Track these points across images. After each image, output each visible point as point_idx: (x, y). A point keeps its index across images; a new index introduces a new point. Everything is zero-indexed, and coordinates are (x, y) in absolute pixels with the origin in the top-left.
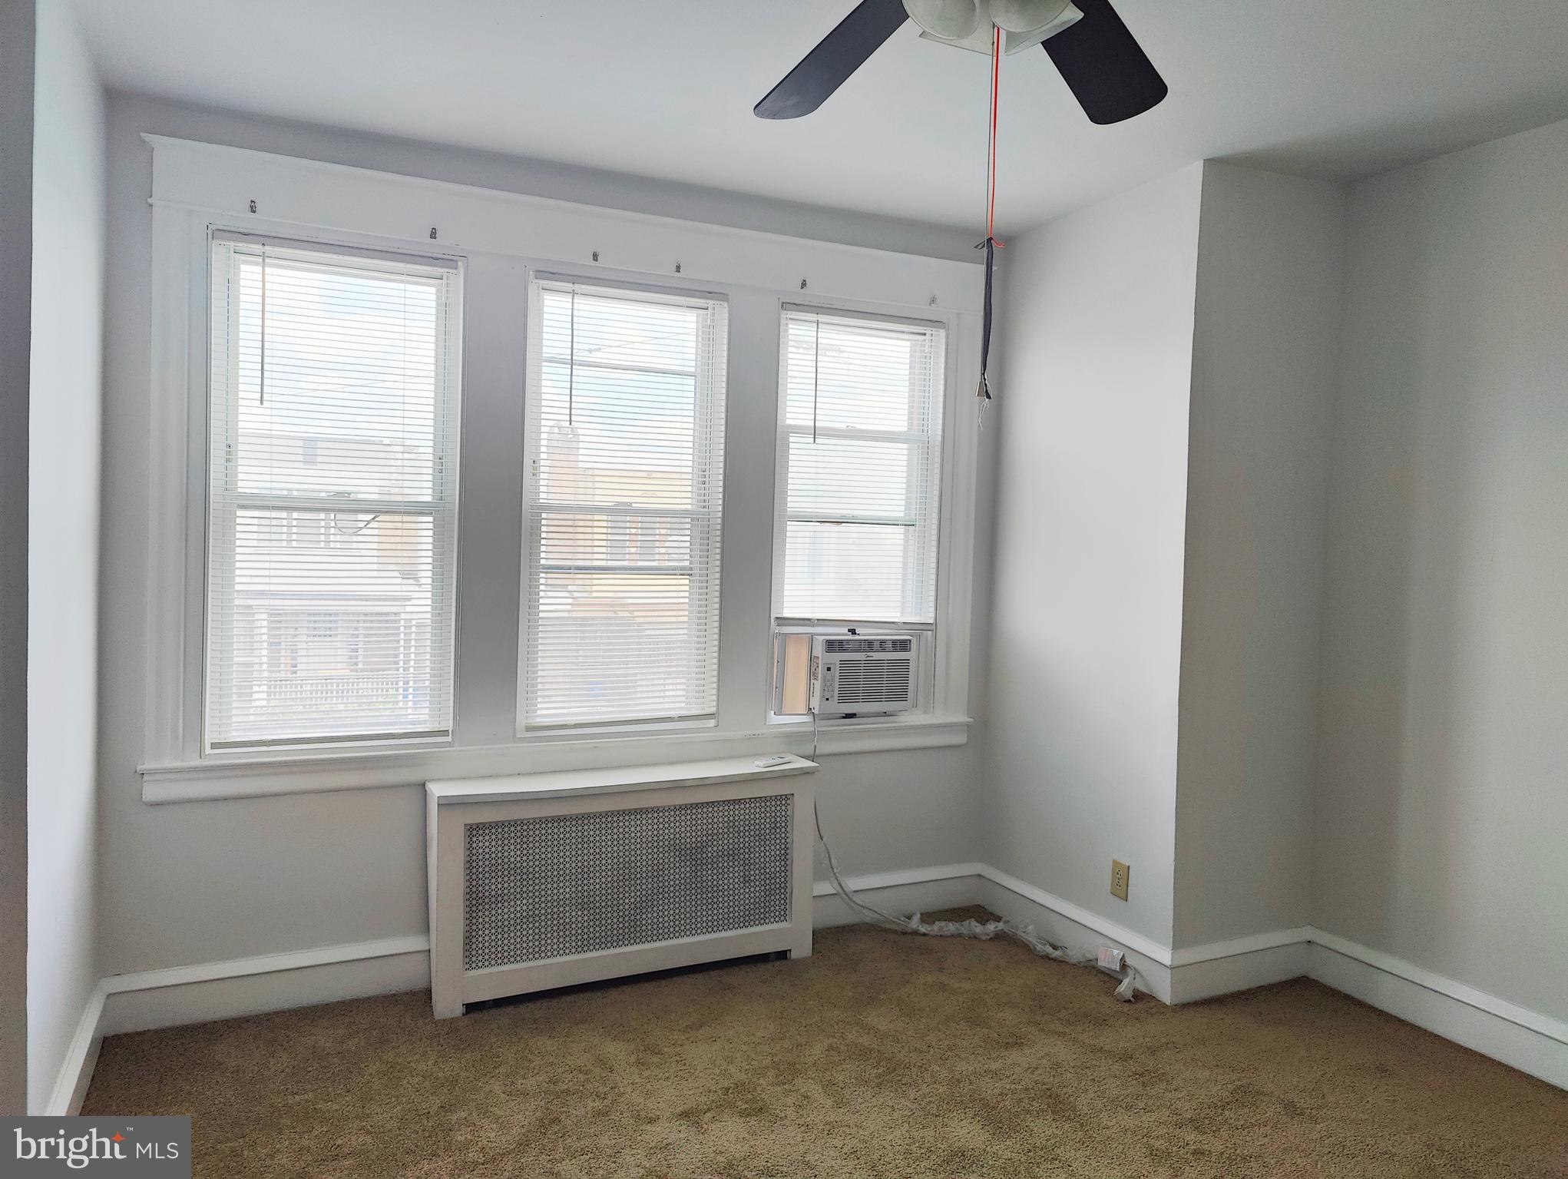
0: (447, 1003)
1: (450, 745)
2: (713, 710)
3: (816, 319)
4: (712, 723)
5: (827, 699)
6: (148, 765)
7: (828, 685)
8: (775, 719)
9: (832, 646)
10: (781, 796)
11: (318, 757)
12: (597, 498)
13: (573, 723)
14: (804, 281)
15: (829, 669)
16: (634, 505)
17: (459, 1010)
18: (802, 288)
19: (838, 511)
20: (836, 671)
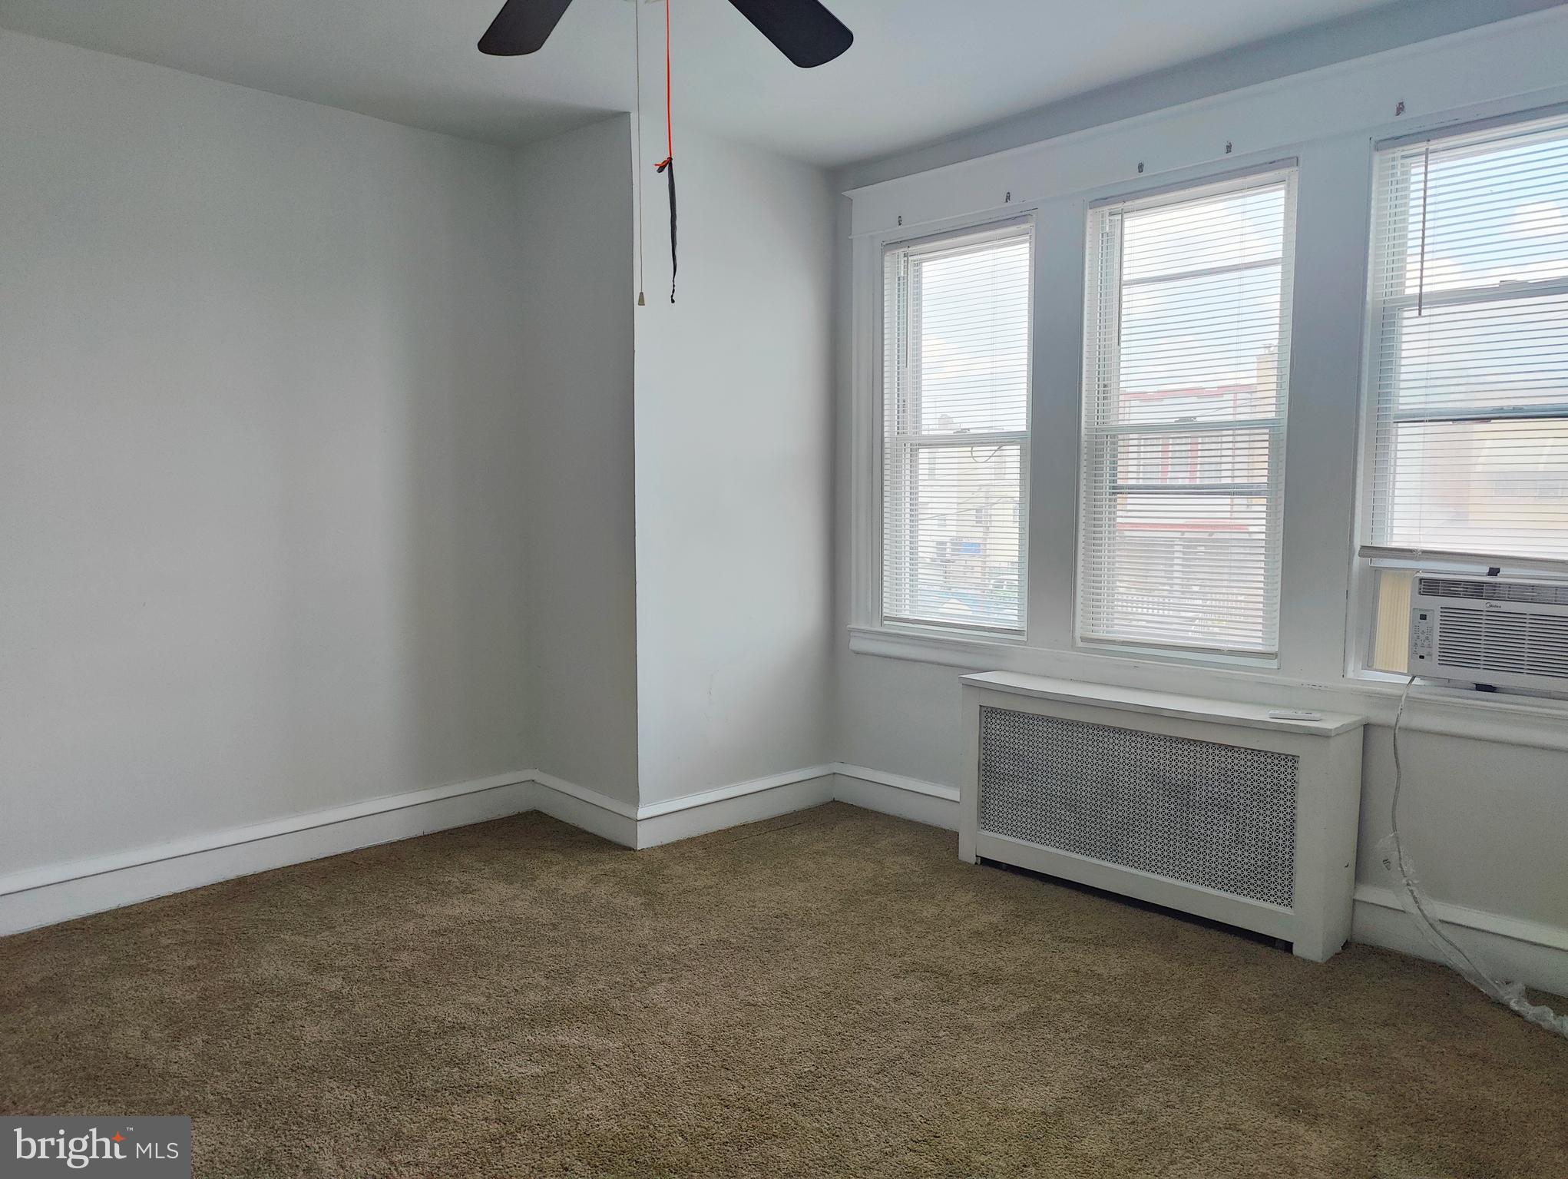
0: (968, 852)
1: (1025, 643)
2: (1275, 649)
3: (1424, 149)
4: (1273, 664)
5: (1422, 657)
6: (853, 626)
7: (1423, 637)
8: (1356, 673)
9: (1429, 587)
10: (1288, 755)
11: (942, 637)
12: (1132, 417)
13: (1122, 640)
14: (1401, 103)
15: (1423, 617)
16: (1198, 419)
17: (973, 860)
18: (1398, 114)
19: (1450, 405)
20: (1435, 621)
